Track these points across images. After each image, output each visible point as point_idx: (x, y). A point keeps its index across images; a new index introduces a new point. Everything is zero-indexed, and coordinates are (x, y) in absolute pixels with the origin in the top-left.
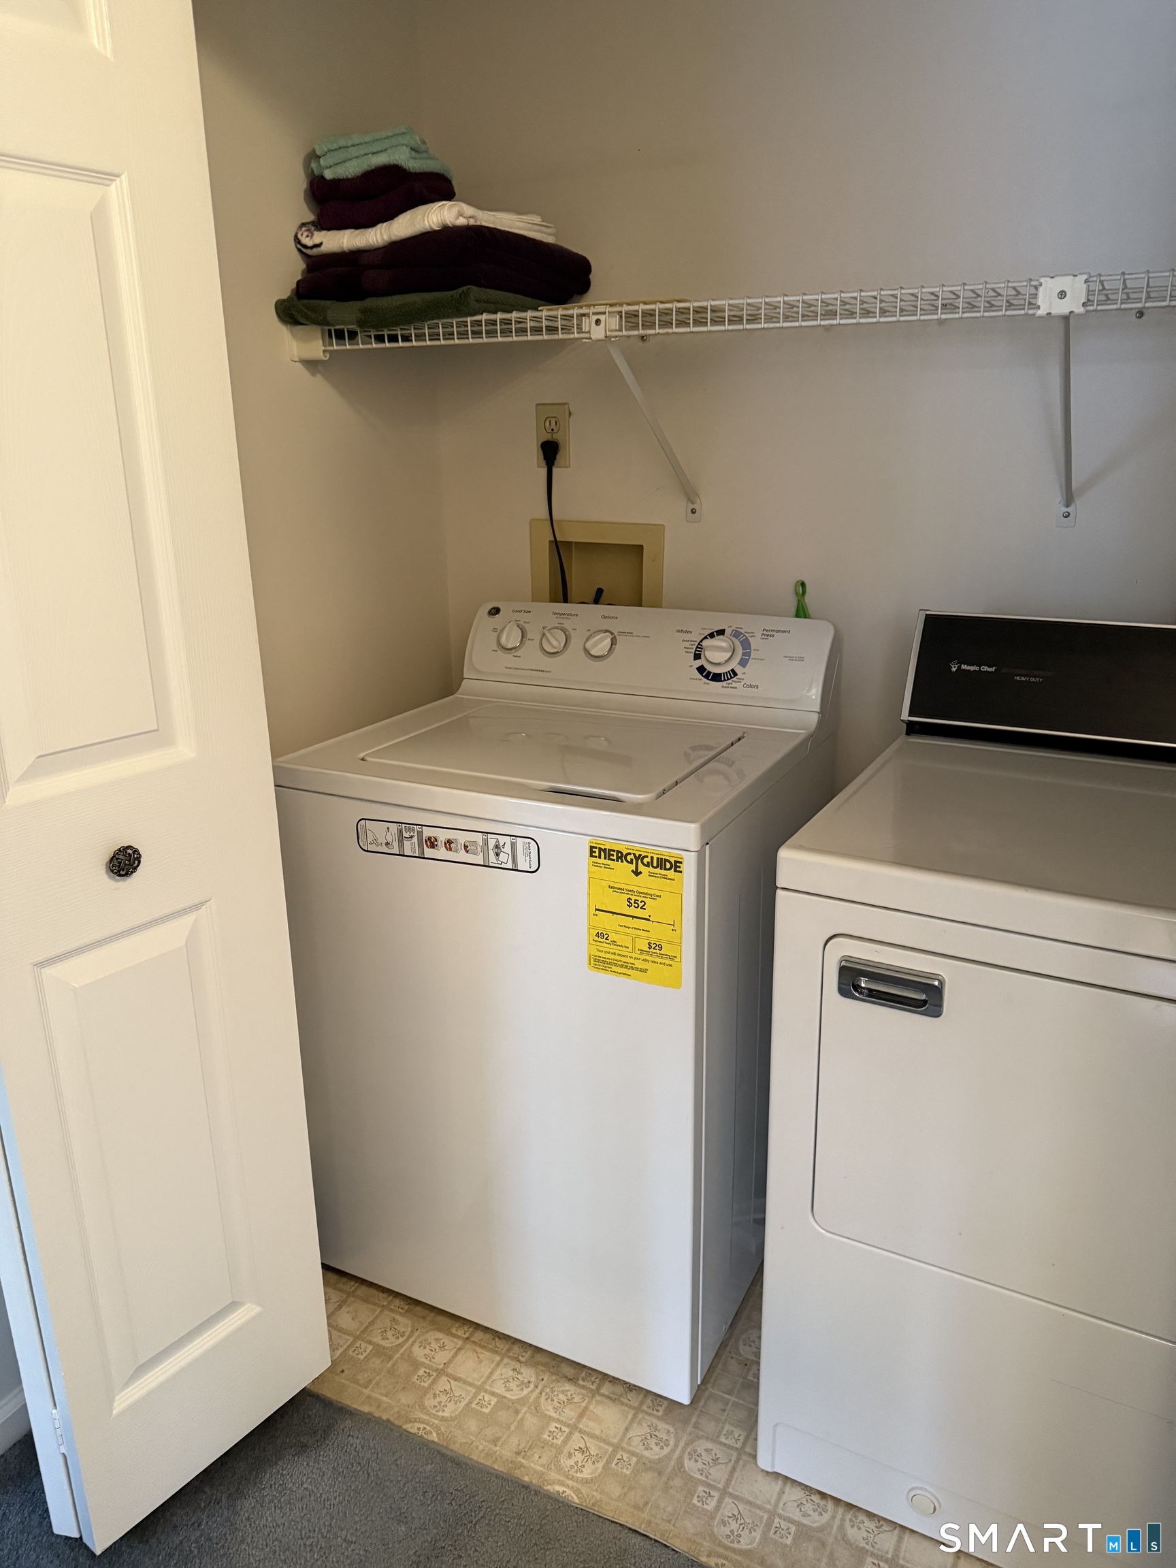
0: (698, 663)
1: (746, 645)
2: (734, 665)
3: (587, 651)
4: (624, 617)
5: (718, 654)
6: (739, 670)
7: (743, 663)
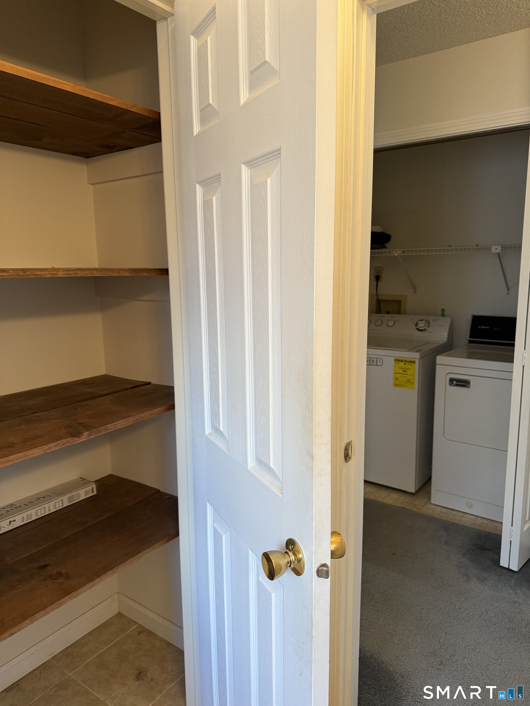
0: (416, 327)
1: (429, 323)
2: (426, 327)
3: (387, 325)
4: (397, 317)
5: (421, 325)
6: (427, 329)
7: (428, 327)
